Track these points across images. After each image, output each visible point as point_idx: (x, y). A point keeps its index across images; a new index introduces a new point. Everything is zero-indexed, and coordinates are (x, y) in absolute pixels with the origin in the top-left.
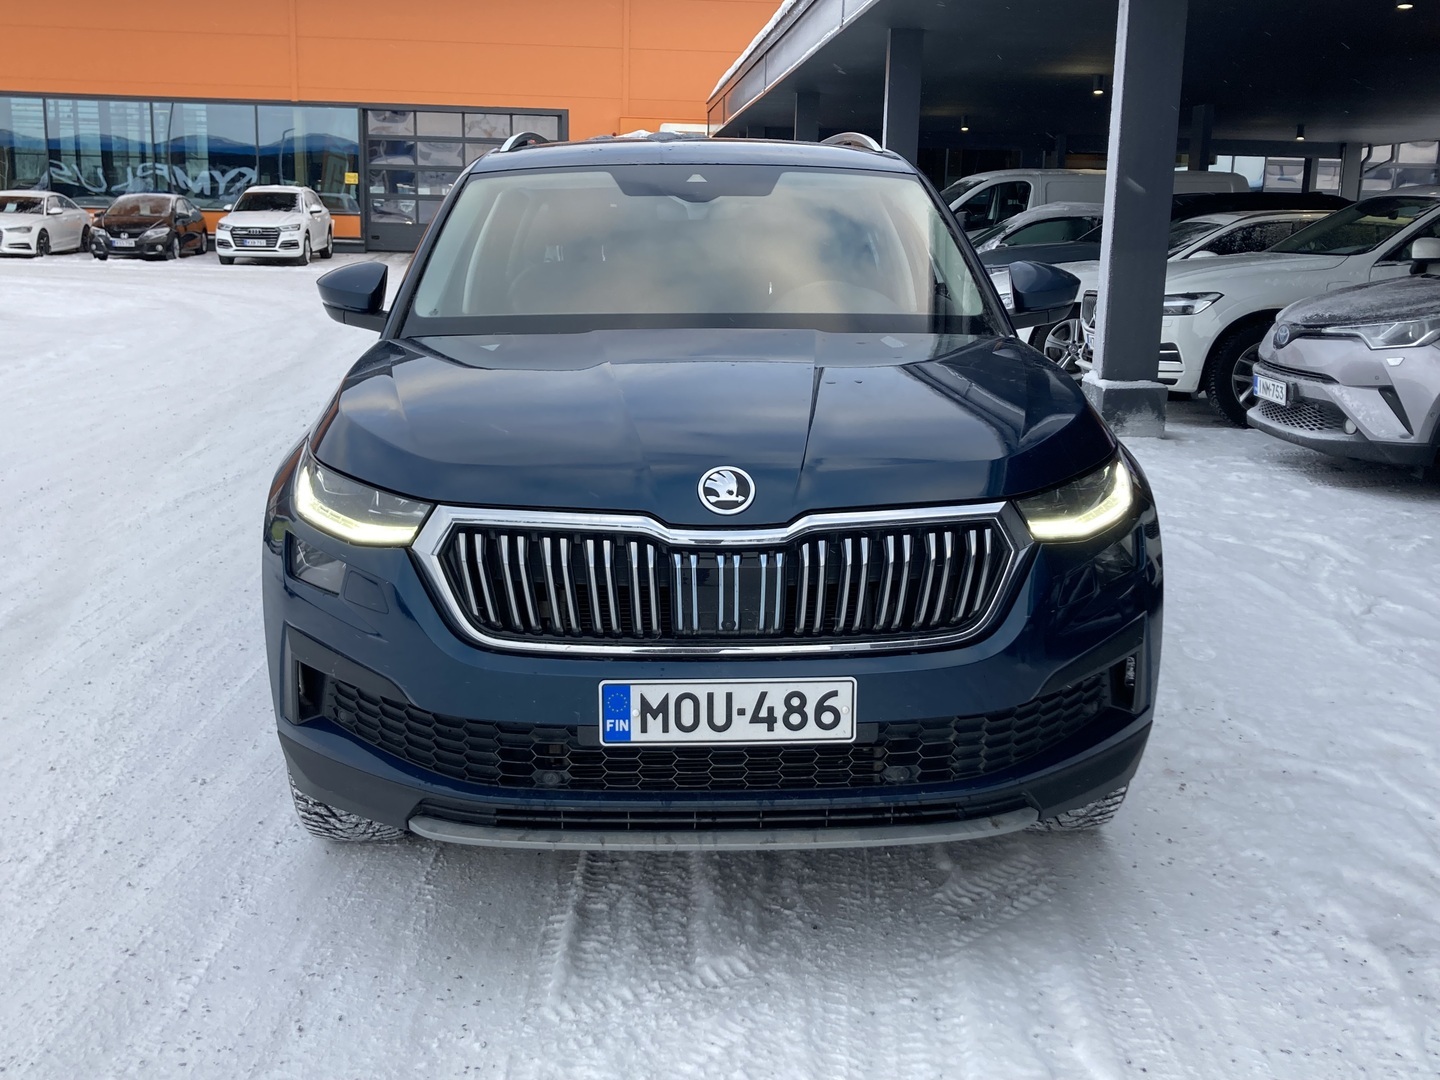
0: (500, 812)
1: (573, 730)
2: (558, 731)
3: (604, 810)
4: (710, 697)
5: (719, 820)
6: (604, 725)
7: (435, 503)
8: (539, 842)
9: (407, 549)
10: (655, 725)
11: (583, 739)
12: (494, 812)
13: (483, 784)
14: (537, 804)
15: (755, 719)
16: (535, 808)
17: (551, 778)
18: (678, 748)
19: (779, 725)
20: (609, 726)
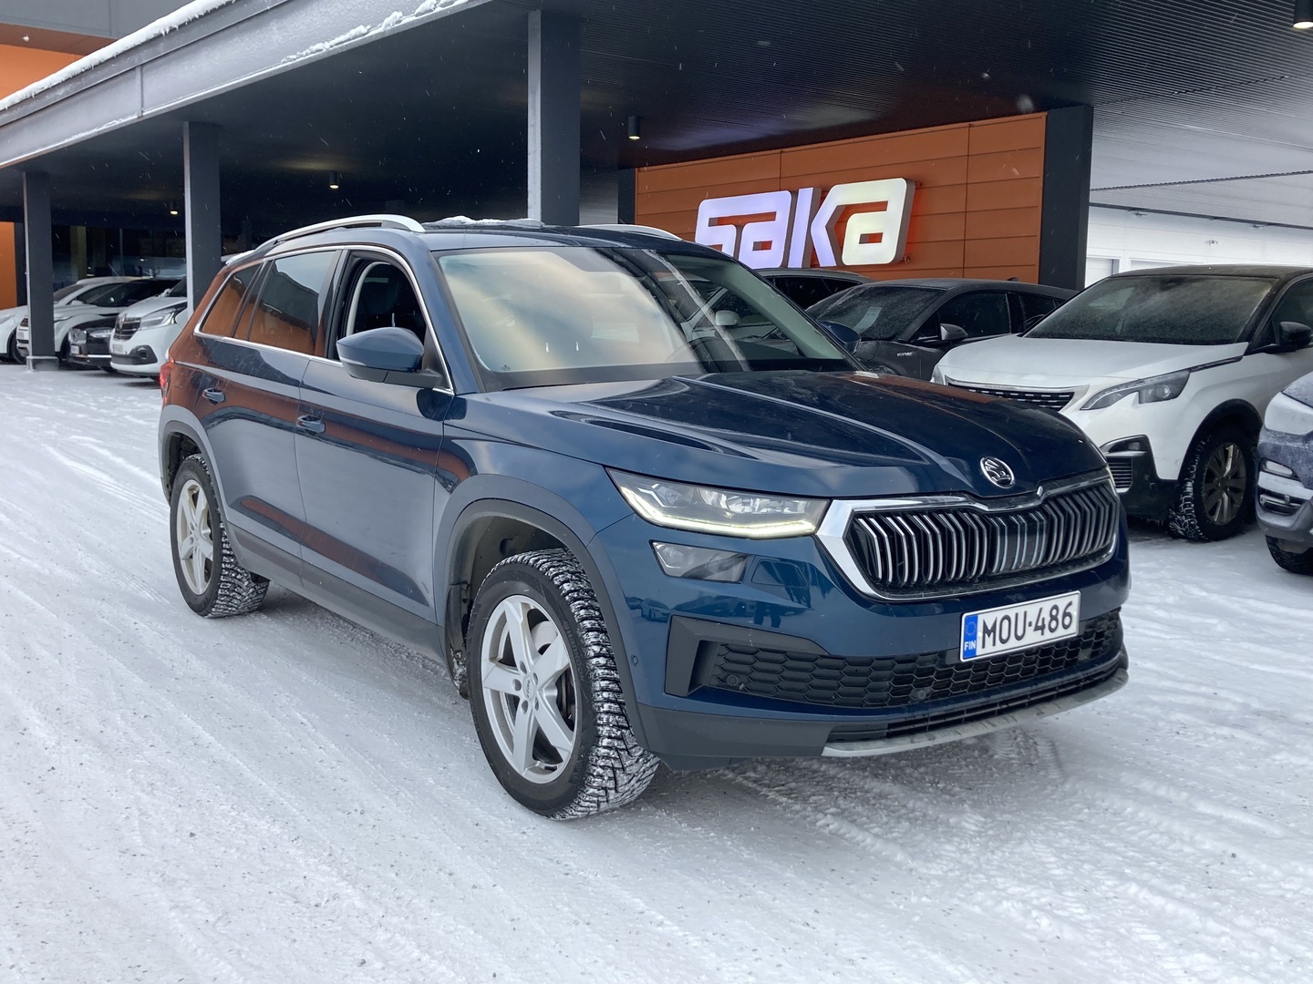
0: (891, 726)
1: (942, 655)
2: (929, 657)
3: (956, 710)
4: (1017, 615)
5: (1010, 705)
6: (964, 646)
7: (831, 499)
8: (922, 742)
9: (812, 535)
10: (989, 640)
11: (950, 660)
12: (886, 726)
13: (879, 708)
14: (919, 715)
15: (1037, 628)
16: (918, 718)
17: (922, 694)
18: (993, 657)
19: (1047, 630)
20: (966, 646)
